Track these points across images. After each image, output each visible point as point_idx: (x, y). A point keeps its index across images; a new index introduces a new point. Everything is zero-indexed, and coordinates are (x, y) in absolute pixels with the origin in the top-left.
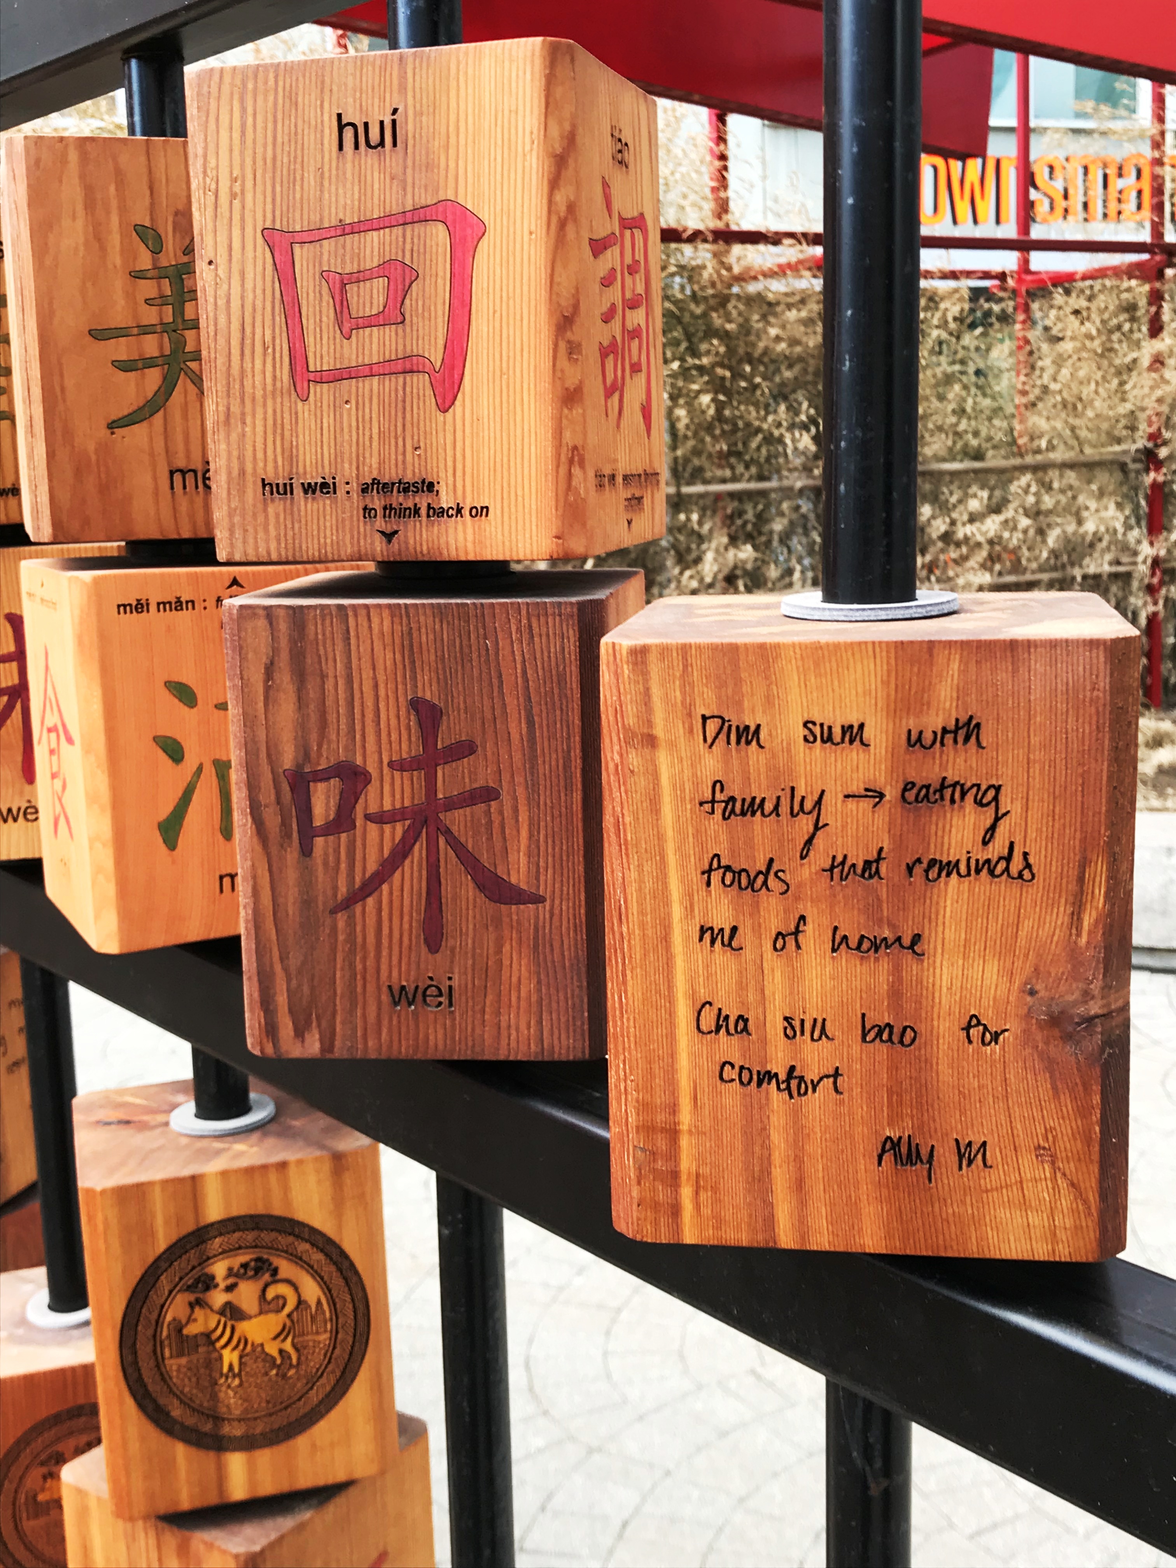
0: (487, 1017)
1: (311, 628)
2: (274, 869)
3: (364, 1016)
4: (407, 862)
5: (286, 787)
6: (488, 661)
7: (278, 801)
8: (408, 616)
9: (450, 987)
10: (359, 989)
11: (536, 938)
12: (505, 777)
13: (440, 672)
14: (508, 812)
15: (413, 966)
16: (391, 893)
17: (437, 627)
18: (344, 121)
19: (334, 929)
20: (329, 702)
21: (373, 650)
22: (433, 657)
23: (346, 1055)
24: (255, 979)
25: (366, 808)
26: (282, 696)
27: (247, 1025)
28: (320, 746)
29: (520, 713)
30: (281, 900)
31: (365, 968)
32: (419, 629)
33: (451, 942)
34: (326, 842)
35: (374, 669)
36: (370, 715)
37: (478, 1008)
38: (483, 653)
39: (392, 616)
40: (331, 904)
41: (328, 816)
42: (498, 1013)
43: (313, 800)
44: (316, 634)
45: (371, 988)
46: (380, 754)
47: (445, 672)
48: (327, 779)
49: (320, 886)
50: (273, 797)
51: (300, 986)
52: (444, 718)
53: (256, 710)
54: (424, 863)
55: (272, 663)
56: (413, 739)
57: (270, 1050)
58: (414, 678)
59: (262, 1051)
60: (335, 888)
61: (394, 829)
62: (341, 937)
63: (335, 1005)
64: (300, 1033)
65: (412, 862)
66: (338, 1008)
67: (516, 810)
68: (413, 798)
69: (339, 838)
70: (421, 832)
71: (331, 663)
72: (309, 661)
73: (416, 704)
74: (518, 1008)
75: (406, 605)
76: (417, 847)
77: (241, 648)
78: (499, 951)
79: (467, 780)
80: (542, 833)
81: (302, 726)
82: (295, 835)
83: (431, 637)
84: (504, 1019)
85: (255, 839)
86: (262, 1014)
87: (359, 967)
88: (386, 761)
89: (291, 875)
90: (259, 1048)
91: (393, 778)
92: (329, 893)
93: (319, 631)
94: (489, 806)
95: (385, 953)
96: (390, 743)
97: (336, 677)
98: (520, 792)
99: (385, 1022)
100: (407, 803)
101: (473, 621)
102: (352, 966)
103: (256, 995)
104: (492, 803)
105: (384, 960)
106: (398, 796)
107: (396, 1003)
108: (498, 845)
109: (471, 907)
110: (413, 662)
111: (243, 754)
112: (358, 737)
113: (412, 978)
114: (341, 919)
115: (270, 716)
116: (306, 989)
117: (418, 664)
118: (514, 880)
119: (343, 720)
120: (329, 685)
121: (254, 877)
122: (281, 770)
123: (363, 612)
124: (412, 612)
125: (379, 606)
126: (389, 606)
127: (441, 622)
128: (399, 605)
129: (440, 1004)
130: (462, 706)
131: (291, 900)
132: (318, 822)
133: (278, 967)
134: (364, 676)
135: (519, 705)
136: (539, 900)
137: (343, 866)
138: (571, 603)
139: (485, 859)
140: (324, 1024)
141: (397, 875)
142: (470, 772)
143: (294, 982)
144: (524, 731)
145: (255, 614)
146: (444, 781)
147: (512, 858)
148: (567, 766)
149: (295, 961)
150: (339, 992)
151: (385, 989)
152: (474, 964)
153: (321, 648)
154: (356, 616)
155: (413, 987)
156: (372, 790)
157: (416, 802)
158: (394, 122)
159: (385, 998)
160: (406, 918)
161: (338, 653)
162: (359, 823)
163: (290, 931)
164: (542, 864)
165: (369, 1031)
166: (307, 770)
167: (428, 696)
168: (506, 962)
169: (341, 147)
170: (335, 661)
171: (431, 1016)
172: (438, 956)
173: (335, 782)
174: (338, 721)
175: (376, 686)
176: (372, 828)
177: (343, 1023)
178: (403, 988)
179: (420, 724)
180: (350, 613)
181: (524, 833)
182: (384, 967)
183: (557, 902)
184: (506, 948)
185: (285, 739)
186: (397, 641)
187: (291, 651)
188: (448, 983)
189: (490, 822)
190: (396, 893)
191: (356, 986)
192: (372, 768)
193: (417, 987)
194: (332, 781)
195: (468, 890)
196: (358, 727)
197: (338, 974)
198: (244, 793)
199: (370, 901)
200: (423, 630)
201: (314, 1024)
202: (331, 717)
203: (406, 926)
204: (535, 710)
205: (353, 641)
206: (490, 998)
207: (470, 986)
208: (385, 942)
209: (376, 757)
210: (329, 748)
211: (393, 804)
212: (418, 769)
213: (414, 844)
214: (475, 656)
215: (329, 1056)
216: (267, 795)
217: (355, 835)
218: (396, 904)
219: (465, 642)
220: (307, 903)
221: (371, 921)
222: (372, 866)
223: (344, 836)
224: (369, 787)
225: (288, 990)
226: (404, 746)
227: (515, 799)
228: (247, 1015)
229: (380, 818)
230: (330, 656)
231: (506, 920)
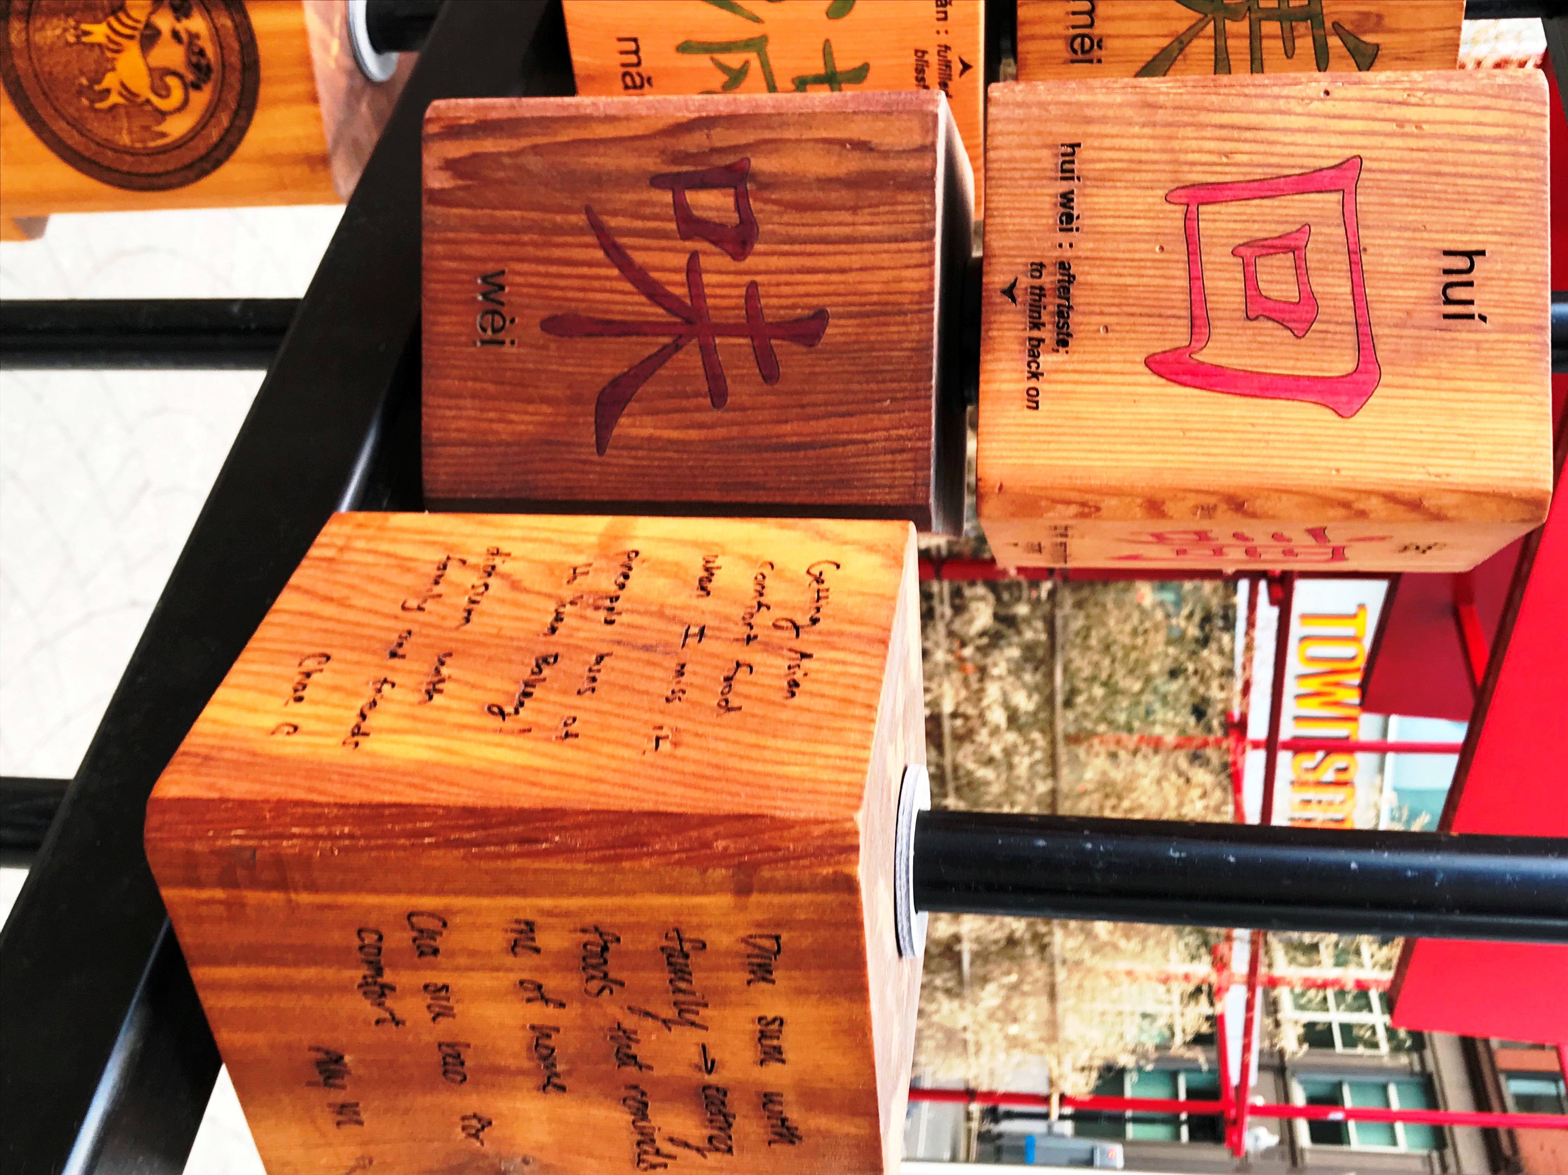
0: (470, 384)
1: (910, 197)
2: (637, 143)
3: (470, 242)
4: (643, 299)
5: (730, 159)
6: (866, 401)
7: (714, 150)
8: (920, 311)
9: (502, 343)
10: (500, 237)
11: (558, 443)
12: (737, 416)
13: (856, 347)
14: (698, 417)
15: (526, 301)
16: (608, 278)
17: (906, 345)
18: (1476, 259)
19: (568, 210)
20: (825, 216)
21: (883, 268)
22: (872, 338)
23: (426, 217)
24: (512, 115)
25: (705, 253)
26: (834, 160)
27: (461, 101)
28: (775, 202)
29: (808, 435)
30: (601, 150)
31: (524, 244)
32: (905, 324)
33: (553, 346)
34: (667, 205)
35: (862, 269)
36: (808, 262)
37: (480, 373)
38: (876, 396)
39: (921, 293)
40: (596, 208)
41: (696, 208)
42: (474, 396)
43: (715, 192)
44: (903, 203)
45: (501, 250)
46: (766, 272)
47: (856, 351)
48: (738, 208)
49: (617, 195)
50: (719, 144)
51: (503, 167)
52: (804, 349)
53: (818, 129)
54: (641, 318)
55: (872, 150)
56: (782, 312)
57: (431, 129)
58: (851, 316)
59: (430, 120)
60: (615, 213)
61: (681, 285)
62: (559, 218)
63: (482, 208)
64: (450, 165)
65: (643, 304)
66: (479, 212)
67: (701, 426)
68: (716, 308)
69: (670, 220)
70: (676, 315)
71: (869, 219)
72: (872, 193)
73: (820, 316)
74: (481, 420)
75: (932, 309)
76: (661, 311)
77: (890, 113)
78: (544, 400)
79: (735, 372)
80: (676, 456)
81: (797, 182)
82: (675, 169)
83: (895, 337)
84: (468, 403)
85: (671, 121)
86: (472, 121)
87: (526, 238)
88: (758, 279)
89: (629, 162)
90: (434, 115)
91: (737, 286)
92: (609, 206)
93: (906, 207)
94: (705, 396)
95: (542, 268)
96: (778, 285)
97: (853, 224)
98: (720, 432)
99: (463, 266)
100: (710, 302)
101: (912, 386)
102: (527, 230)
103: (494, 115)
104: (709, 400)
105: (533, 267)
106: (718, 291)
107: (485, 279)
108: (661, 404)
109: (593, 370)
110: (867, 315)
111: (769, 110)
112: (786, 248)
113: (513, 299)
114: (579, 219)
115: (811, 145)
116: (501, 174)
117: (867, 321)
118: (623, 420)
119: (804, 231)
120: (845, 216)
121: (628, 118)
122: (749, 155)
123: (926, 259)
124: (924, 316)
125: (932, 278)
126: (932, 289)
127: (913, 349)
128: (932, 301)
129: (484, 330)
130: (817, 370)
131: (601, 161)
132: (691, 197)
133: (524, 143)
134: (853, 257)
135: (817, 434)
136: (601, 448)
137: (639, 224)
138: (928, 498)
139: (647, 389)
140: (460, 194)
141: (628, 287)
142: (743, 376)
143: (507, 161)
144: (789, 440)
145: (927, 131)
146: (734, 345)
147: (648, 420)
148: (748, 485)
149: (533, 163)
150: (498, 213)
151: (500, 267)
152: (529, 371)
153: (887, 208)
154: (922, 251)
155: (503, 299)
156: (726, 262)
157: (711, 312)
158: (1471, 317)
159: (490, 267)
160: (580, 295)
161: (879, 228)
162: (689, 244)
163: (566, 159)
164: (640, 453)
165: (453, 247)
166: (749, 186)
167: (829, 331)
168: (531, 408)
169: (1447, 253)
170: (871, 224)
171: (470, 320)
172: (537, 330)
173: (734, 218)
174: (803, 225)
175: (842, 271)
176: (682, 260)
177: (462, 217)
178: (502, 288)
179: (799, 320)
180: (925, 244)
181: (675, 434)
182: (525, 267)
183: (598, 469)
184: (546, 409)
185: (784, 161)
186: (891, 298)
187: (885, 173)
188: (508, 341)
189: (687, 396)
190: (608, 284)
191: (503, 233)
192: (750, 262)
193: (502, 304)
194: (736, 215)
195: (612, 369)
196: (797, 248)
197: (516, 213)
198: (724, 110)
199: (600, 254)
200: (903, 328)
201: (460, 183)
202: (808, 217)
203: (570, 294)
204: (811, 453)
205: (894, 246)
206: (491, 388)
207: (504, 365)
208: (553, 269)
209: (762, 267)
210: (773, 212)
211: (708, 285)
212: (749, 317)
213: (664, 308)
214: (873, 386)
215: (424, 199)
216: (722, 137)
217: (675, 239)
218: (596, 284)
219: (888, 376)
220: (599, 179)
221: (577, 254)
222: (639, 258)
223: (673, 226)
224: (728, 258)
225: (500, 154)
226: (774, 301)
227: (713, 426)
228: (471, 101)
229: (693, 270)
230: (876, 219)
231: (578, 409)
